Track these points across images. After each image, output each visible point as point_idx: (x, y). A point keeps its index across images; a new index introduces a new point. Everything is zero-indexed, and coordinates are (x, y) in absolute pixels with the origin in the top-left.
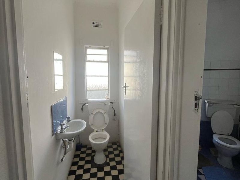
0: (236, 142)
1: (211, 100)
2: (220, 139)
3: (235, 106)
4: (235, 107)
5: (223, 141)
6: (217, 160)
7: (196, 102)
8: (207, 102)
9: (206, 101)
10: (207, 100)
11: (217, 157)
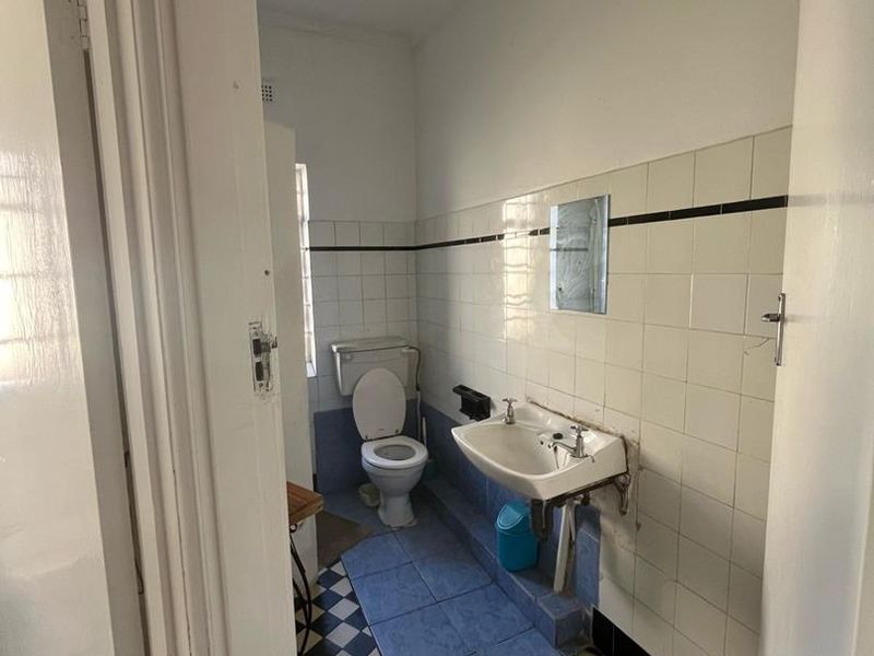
0: (414, 447)
1: (347, 342)
2: (378, 452)
3: (404, 350)
4: (403, 354)
5: (386, 456)
6: (377, 515)
7: (258, 360)
8: (338, 350)
9: (334, 348)
10: (336, 343)
11: (377, 507)
